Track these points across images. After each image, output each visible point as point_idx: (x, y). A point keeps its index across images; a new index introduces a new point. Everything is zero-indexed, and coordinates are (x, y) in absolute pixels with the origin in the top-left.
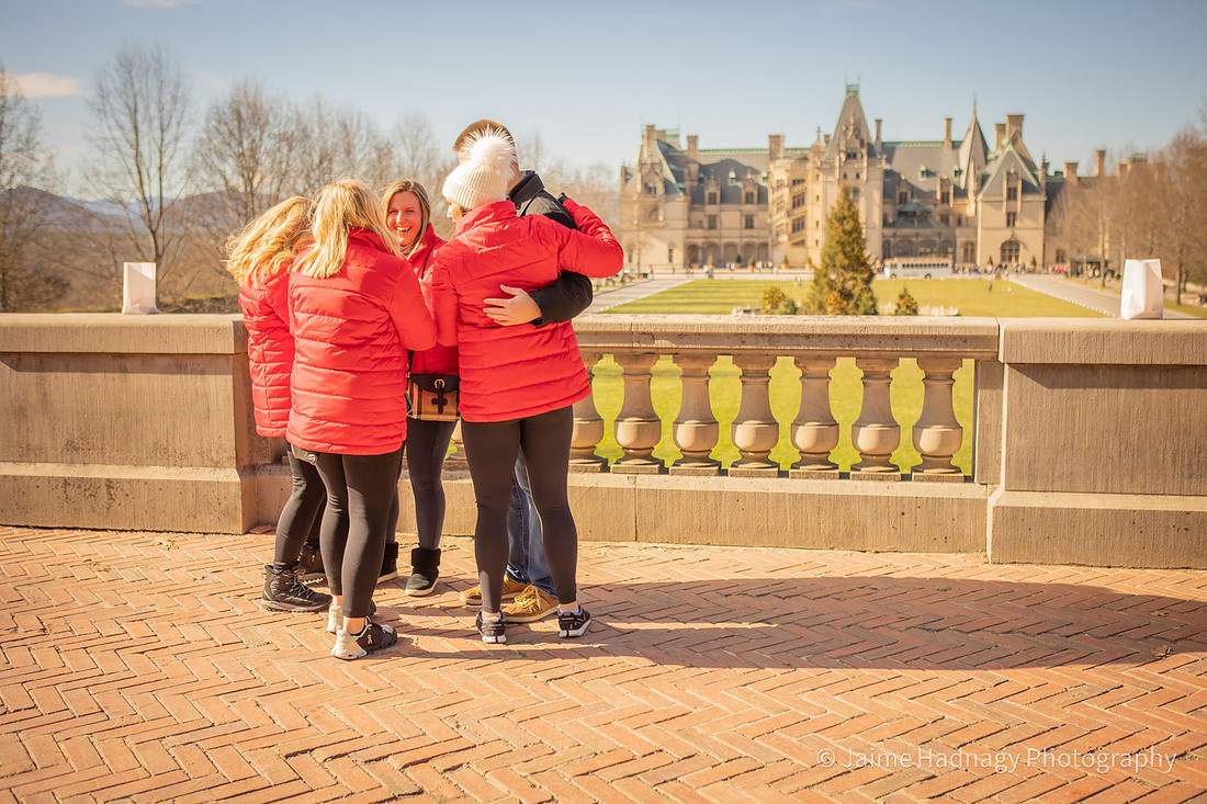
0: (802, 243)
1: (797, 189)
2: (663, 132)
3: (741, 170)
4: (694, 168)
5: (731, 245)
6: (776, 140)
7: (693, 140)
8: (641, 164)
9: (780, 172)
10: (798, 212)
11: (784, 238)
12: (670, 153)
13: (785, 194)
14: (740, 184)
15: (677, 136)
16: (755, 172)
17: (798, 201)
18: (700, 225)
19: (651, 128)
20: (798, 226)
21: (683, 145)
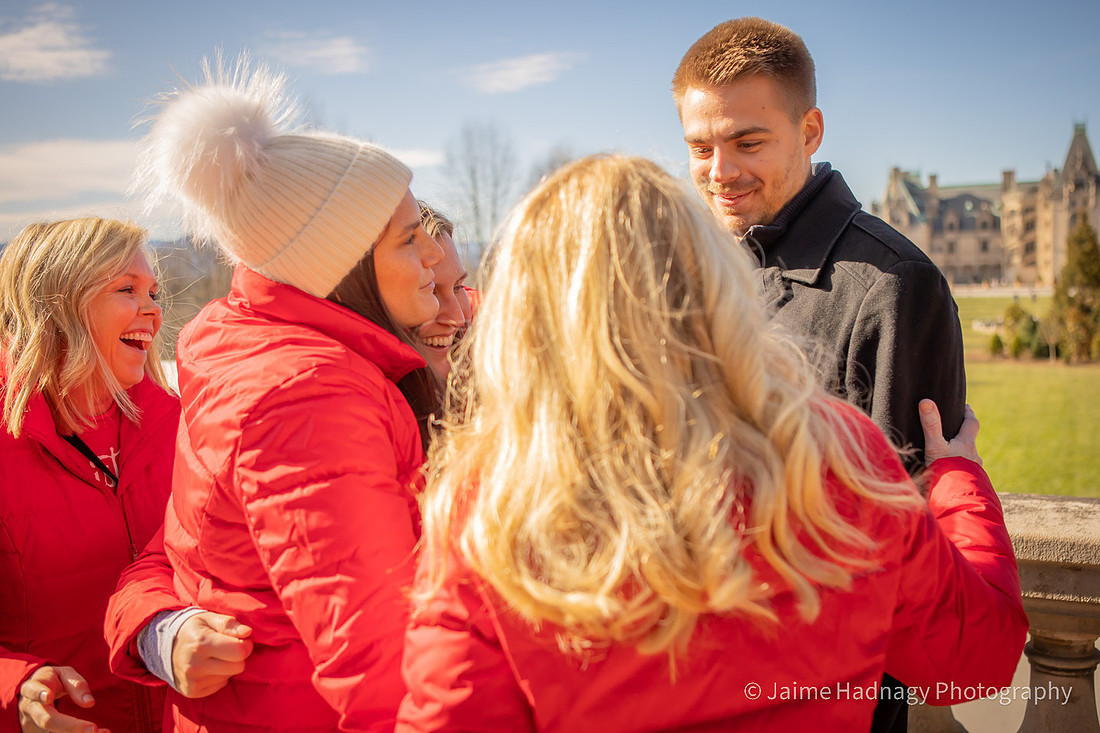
0: (1033, 263)
1: (1029, 217)
2: (907, 174)
3: (977, 202)
4: (934, 202)
5: (968, 268)
6: (1008, 175)
7: (933, 178)
8: (889, 200)
9: (1012, 202)
10: (1029, 237)
11: (1017, 260)
12: (914, 190)
13: (1018, 222)
14: (976, 215)
15: (918, 176)
16: (989, 203)
17: (1030, 226)
18: (940, 249)
19: (896, 171)
20: (1030, 248)
21: (925, 183)
